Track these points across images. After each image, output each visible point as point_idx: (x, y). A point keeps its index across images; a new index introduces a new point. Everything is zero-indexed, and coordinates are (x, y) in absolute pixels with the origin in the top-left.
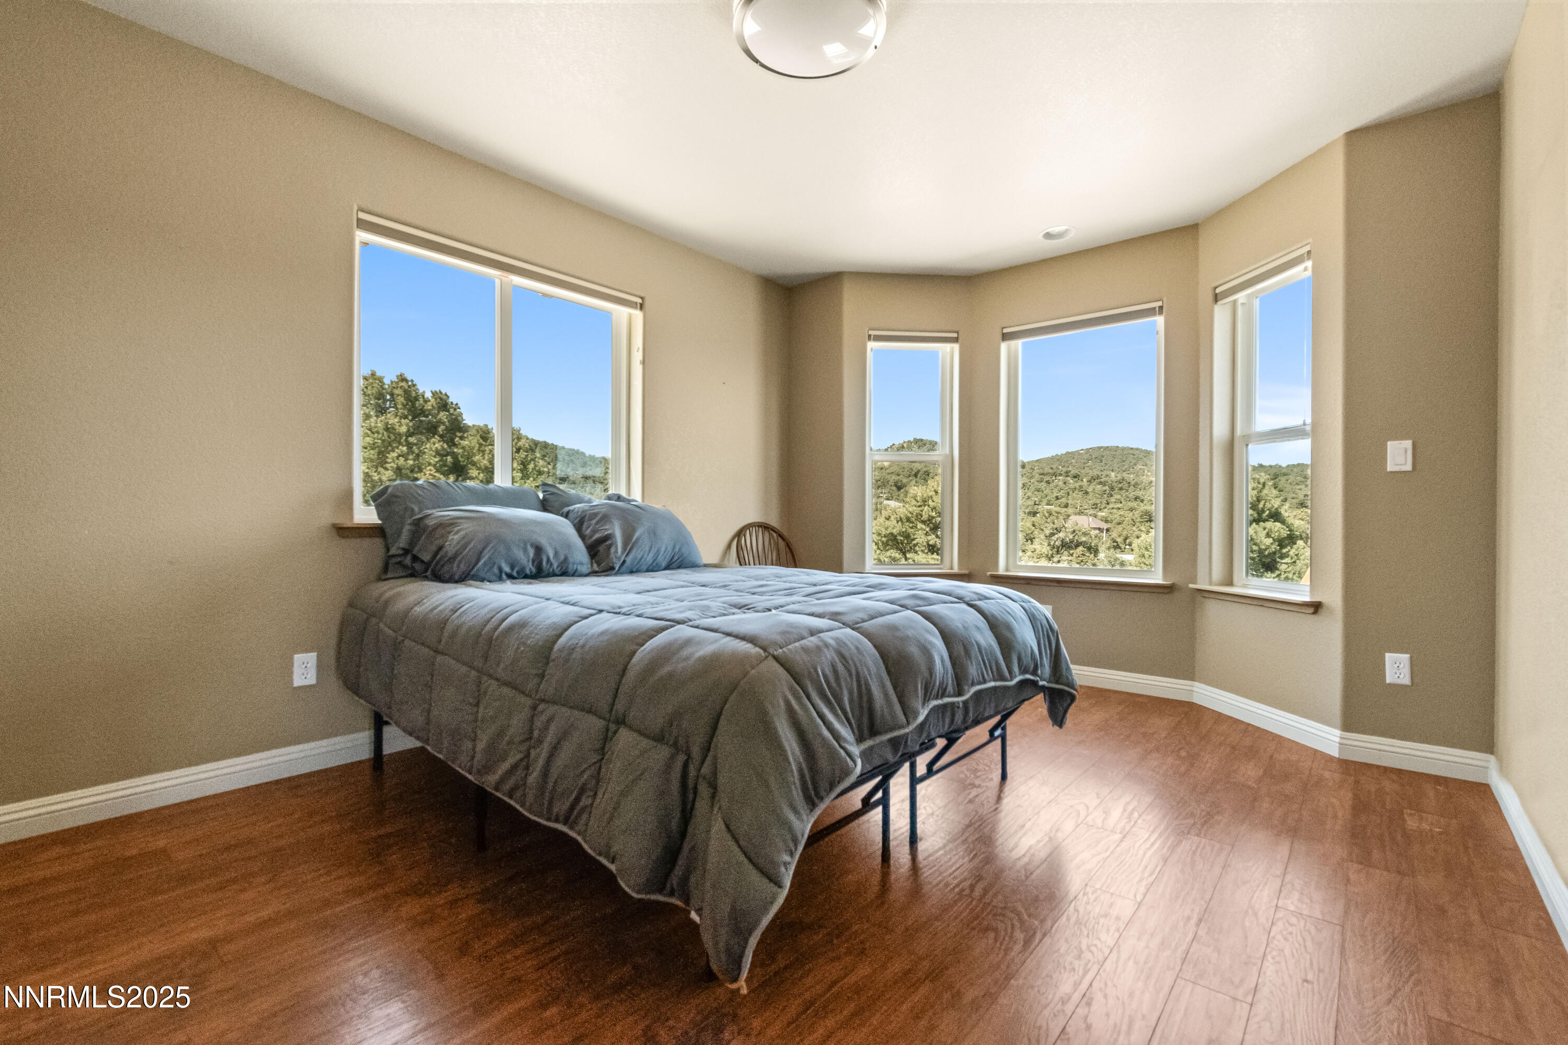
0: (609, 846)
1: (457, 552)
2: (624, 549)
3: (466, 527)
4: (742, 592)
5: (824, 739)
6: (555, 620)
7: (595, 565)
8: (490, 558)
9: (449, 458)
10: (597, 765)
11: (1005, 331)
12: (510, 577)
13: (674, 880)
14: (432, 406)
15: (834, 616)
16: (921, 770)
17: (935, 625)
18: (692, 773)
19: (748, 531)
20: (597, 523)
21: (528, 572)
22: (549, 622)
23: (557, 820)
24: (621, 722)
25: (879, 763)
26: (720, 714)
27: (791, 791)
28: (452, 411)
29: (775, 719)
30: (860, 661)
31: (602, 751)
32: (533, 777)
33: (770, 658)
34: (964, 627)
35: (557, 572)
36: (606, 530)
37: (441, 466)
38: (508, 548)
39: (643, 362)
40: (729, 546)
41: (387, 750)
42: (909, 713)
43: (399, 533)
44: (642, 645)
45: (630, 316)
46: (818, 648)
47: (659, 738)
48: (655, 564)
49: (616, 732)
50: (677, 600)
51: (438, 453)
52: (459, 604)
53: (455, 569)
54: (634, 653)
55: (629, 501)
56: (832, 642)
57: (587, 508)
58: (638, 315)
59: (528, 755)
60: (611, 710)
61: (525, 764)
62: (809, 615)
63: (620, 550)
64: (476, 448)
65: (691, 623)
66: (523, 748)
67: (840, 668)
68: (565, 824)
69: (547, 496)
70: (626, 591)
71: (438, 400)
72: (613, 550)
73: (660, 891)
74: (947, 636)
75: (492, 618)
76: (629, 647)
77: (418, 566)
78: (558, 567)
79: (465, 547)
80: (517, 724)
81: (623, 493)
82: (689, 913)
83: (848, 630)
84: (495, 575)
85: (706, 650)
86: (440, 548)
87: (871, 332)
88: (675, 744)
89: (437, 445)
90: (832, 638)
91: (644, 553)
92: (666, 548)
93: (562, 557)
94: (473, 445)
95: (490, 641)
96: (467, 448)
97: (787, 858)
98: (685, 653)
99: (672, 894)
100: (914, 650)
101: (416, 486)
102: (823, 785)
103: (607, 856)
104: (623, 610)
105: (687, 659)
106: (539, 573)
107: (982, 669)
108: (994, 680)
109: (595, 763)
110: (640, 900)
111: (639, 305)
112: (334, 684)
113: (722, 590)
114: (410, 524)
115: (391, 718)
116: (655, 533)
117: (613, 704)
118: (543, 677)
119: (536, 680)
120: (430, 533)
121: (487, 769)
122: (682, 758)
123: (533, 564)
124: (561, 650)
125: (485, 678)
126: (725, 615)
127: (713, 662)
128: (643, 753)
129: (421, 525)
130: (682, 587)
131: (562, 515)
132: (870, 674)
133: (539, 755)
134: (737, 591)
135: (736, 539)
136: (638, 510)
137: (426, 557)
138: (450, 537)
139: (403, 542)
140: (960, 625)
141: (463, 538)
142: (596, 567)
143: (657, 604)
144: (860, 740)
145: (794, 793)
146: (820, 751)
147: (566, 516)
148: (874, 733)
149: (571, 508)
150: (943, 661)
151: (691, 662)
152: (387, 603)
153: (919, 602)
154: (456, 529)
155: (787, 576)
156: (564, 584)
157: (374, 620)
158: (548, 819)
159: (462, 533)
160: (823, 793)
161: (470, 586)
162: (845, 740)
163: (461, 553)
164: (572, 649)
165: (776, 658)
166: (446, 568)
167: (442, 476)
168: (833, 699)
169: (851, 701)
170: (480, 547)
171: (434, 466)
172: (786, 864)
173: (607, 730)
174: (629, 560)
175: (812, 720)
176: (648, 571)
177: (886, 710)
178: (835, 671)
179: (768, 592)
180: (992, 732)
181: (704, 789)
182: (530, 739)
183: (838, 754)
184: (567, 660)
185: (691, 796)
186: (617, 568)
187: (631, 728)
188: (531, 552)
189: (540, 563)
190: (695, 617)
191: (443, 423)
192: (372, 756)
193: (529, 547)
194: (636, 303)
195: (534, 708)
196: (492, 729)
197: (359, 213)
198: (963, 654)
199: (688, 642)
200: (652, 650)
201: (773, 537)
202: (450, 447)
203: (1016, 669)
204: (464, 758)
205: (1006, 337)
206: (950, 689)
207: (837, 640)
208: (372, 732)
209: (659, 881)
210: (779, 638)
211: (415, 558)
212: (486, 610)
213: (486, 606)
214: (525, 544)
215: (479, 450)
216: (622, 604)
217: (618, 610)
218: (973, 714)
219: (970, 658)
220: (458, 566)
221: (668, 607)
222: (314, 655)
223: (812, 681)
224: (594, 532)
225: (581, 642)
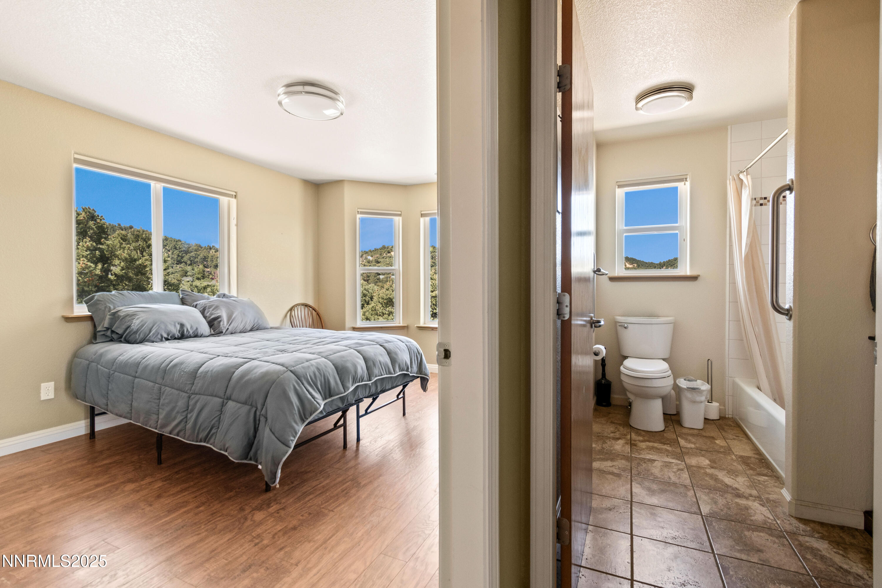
0: (224, 445)
1: (137, 329)
2: (228, 322)
3: (142, 317)
4: (285, 343)
5: (308, 399)
6: (198, 360)
7: (212, 331)
8: (156, 331)
9: (97, 252)
10: (219, 416)
11: (422, 213)
12: (167, 339)
13: (252, 454)
14: (84, 217)
15: (319, 353)
16: (362, 412)
17: (361, 354)
18: (258, 413)
19: (296, 308)
20: (213, 310)
21: (176, 336)
22: (195, 361)
23: (201, 441)
24: (229, 399)
25: (336, 408)
26: (268, 393)
27: (294, 416)
28: (98, 221)
29: (289, 392)
30: (326, 371)
31: (221, 411)
32: (189, 425)
33: (289, 371)
34: (375, 355)
35: (192, 335)
36: (218, 313)
37: (91, 258)
38: (166, 326)
39: (237, 225)
40: (286, 316)
41: (97, 428)
42: (345, 388)
43: (103, 319)
44: (238, 369)
45: (229, 200)
46: (309, 367)
47: (245, 403)
48: (244, 329)
49: (227, 403)
50: (254, 349)
51: (88, 249)
52: (145, 355)
53: (137, 337)
54: (234, 372)
55: (231, 297)
56: (314, 364)
57: (207, 302)
58: (233, 201)
59: (186, 417)
60: (225, 395)
61: (185, 420)
62: (310, 353)
63: (225, 323)
64: (118, 246)
65: (258, 359)
66: (185, 414)
67: (317, 373)
68: (205, 442)
69: (184, 297)
70: (229, 345)
71: (88, 213)
72: (221, 323)
73: (246, 458)
74: (366, 360)
75: (165, 361)
76: (233, 370)
77: (114, 336)
78: (192, 333)
79: (143, 326)
80: (181, 404)
81: (226, 292)
82: (258, 466)
83: (323, 359)
84: (159, 339)
85: (264, 370)
86: (129, 327)
87: (359, 210)
88: (251, 405)
89: (88, 243)
90: (315, 362)
91: (237, 324)
92: (250, 321)
93: (195, 328)
94: (115, 243)
95: (165, 371)
96: (111, 246)
97: (292, 438)
98: (255, 371)
99: (251, 459)
100: (349, 365)
101: (111, 295)
102: (307, 414)
103: (224, 450)
104: (229, 355)
105: (256, 373)
106: (182, 336)
107: (380, 370)
108: (387, 374)
109: (218, 416)
110: (238, 463)
111: (234, 196)
112: (64, 397)
113: (276, 343)
114: (109, 315)
115: (107, 411)
116: (244, 314)
117: (225, 392)
118: (193, 384)
119: (190, 386)
120: (122, 319)
121: (164, 426)
122: (254, 409)
123: (179, 333)
124: (202, 373)
125: (163, 387)
126: (274, 355)
127: (266, 374)
128: (239, 408)
129: (116, 315)
130: (257, 342)
131: (193, 306)
132: (329, 375)
133: (192, 416)
134: (283, 343)
135: (289, 312)
136: (235, 302)
137: (120, 331)
138: (134, 321)
139: (106, 324)
140: (373, 354)
141: (142, 321)
142: (212, 332)
143: (244, 351)
144: (324, 399)
145: (296, 417)
146: (306, 402)
147: (196, 307)
148: (331, 396)
149: (198, 302)
150: (362, 369)
151: (258, 374)
152: (101, 355)
153: (358, 346)
154: (137, 317)
155: (309, 334)
156: (198, 343)
157: (94, 364)
158: (197, 442)
159: (141, 319)
160: (308, 417)
161: (146, 345)
162: (317, 398)
163: (139, 330)
164: (207, 372)
165: (291, 371)
166: (132, 337)
167: (92, 265)
168: (314, 385)
169: (321, 385)
170: (150, 326)
171: (86, 257)
172: (292, 440)
173: (223, 402)
174: (230, 328)
175: (304, 392)
176: (240, 332)
177: (335, 387)
178: (315, 374)
179: (297, 343)
180: (398, 396)
181: (262, 419)
182: (187, 409)
183: (313, 403)
184: (204, 377)
185: (258, 422)
186: (224, 332)
187: (233, 401)
188: (178, 327)
189: (183, 332)
190: (260, 357)
191: (92, 229)
192: (89, 432)
193: (177, 324)
194: (232, 195)
195: (189, 397)
196: (167, 409)
197: (75, 155)
198: (372, 365)
199: (256, 367)
200: (242, 371)
201: (310, 310)
202: (97, 244)
203: (397, 369)
204: (152, 422)
205: (422, 215)
206: (365, 378)
207: (317, 363)
208: (89, 420)
209: (246, 456)
210: (293, 364)
211: (113, 332)
212: (161, 357)
213: (161, 355)
214: (175, 323)
215: (120, 247)
216: (228, 352)
217: (227, 355)
218: (380, 388)
219: (375, 366)
220: (139, 335)
221: (250, 353)
222: (53, 383)
223: (304, 378)
224: (211, 314)
225: (211, 369)
